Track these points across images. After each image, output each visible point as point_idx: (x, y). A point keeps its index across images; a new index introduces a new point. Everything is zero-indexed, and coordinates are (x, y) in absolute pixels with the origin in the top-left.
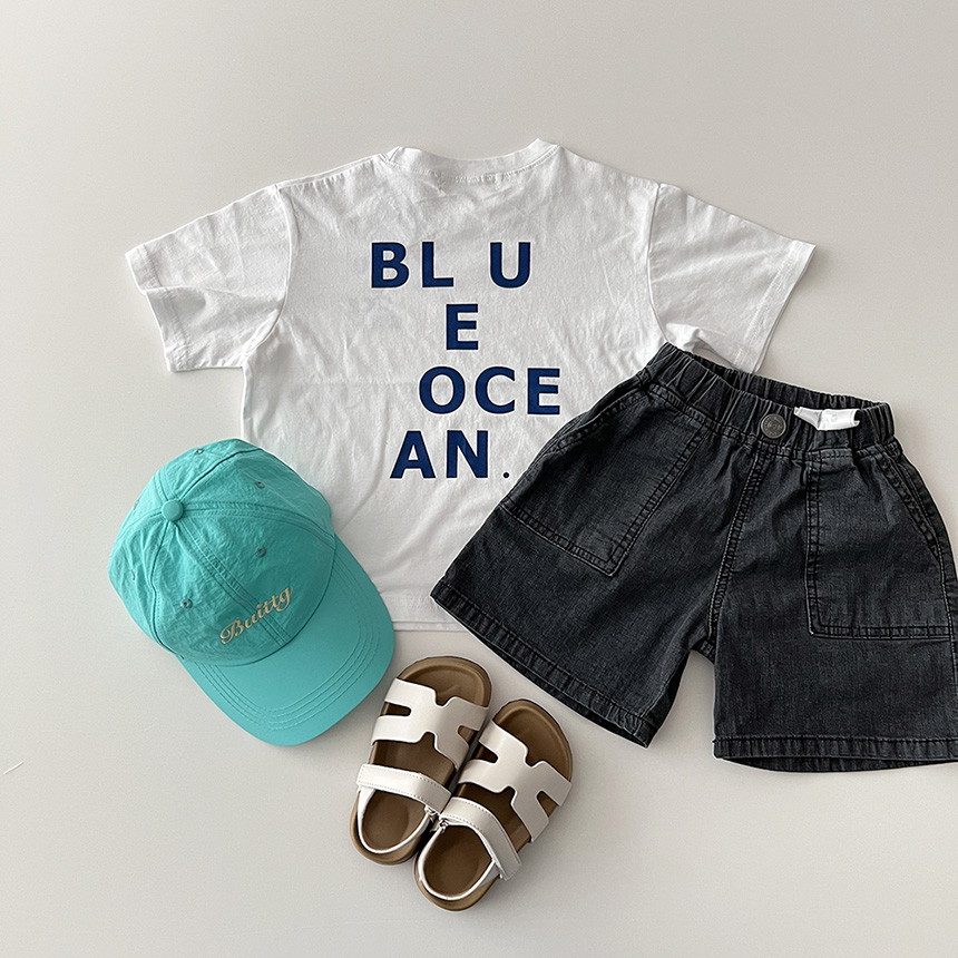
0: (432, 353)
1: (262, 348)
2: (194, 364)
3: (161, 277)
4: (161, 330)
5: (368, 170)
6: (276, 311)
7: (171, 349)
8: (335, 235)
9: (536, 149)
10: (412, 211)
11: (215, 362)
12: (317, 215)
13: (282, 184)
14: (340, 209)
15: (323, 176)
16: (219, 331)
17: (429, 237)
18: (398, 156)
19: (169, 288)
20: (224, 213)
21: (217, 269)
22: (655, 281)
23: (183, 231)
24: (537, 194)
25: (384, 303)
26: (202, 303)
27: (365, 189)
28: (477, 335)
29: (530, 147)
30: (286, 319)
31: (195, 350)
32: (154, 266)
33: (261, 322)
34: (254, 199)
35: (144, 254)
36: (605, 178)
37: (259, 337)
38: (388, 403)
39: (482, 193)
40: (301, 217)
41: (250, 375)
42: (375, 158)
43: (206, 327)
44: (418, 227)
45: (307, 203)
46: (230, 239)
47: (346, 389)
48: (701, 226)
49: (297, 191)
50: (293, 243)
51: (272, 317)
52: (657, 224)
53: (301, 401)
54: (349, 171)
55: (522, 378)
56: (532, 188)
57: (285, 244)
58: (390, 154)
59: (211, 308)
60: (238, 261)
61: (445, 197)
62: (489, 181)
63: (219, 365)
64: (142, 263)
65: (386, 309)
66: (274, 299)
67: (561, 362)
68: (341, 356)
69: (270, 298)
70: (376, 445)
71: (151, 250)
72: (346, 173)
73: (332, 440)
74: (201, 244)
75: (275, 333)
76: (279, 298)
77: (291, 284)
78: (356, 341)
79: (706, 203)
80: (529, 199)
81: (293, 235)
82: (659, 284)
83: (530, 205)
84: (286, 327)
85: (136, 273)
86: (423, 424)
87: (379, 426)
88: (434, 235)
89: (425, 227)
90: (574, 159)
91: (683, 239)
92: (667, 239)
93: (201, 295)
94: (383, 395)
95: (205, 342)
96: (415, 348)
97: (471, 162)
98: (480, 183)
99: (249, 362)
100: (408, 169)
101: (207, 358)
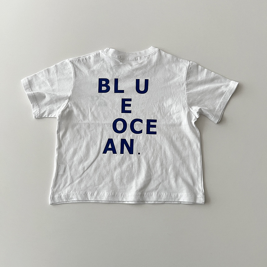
0: (117, 114)
1: (63, 111)
2: (42, 116)
3: (32, 88)
4: (32, 105)
5: (98, 55)
6: (68, 100)
7: (35, 111)
8: (87, 76)
9: (151, 50)
10: (111, 68)
11: (48, 115)
12: (82, 69)
13: (71, 59)
14: (89, 67)
15: (84, 56)
16: (50, 105)
17: (117, 77)
18: (107, 51)
19: (34, 92)
20: (52, 68)
21: (50, 86)
22: (188, 92)
23: (39, 73)
24: (151, 64)
25: (102, 98)
26: (44, 97)
27: (97, 61)
28: (131, 108)
29: (149, 49)
30: (71, 102)
31: (42, 112)
32: (30, 84)
33: (63, 103)
34: (62, 64)
35: (27, 81)
36: (173, 59)
37: (62, 108)
38: (102, 130)
39: (134, 63)
40: (76, 70)
41: (59, 120)
42: (100, 51)
43: (46, 104)
44: (113, 74)
45: (78, 65)
46: (54, 76)
47: (89, 125)
48: (203, 76)
49: (75, 61)
50: (74, 77)
51: (66, 101)
52: (189, 74)
53: (75, 129)
54: (92, 55)
55: (145, 123)
56: (150, 62)
57: (71, 78)
58: (105, 50)
59: (47, 99)
60: (56, 83)
61: (122, 64)
62: (136, 59)
63: (50, 116)
64: (26, 83)
65: (103, 99)
66: (67, 96)
67: (157, 117)
68: (88, 114)
69: (66, 96)
70: (98, 143)
71: (29, 79)
72: (91, 56)
73: (85, 141)
74: (45, 78)
75: (67, 107)
76: (69, 96)
77: (73, 91)
78: (93, 110)
79: (205, 68)
80: (148, 65)
81: (74, 75)
82: (189, 93)
83: (149, 67)
84: (71, 105)
85: (24, 87)
86: (113, 136)
87: (100, 137)
88: (118, 76)
89: (115, 74)
90: (163, 53)
91: (197, 79)
92: (192, 79)
93: (44, 94)
94: (101, 127)
95: (46, 109)
96: (112, 112)
97: (130, 53)
98: (133, 60)
99: (59, 116)
100: (110, 55)
101: (46, 114)
